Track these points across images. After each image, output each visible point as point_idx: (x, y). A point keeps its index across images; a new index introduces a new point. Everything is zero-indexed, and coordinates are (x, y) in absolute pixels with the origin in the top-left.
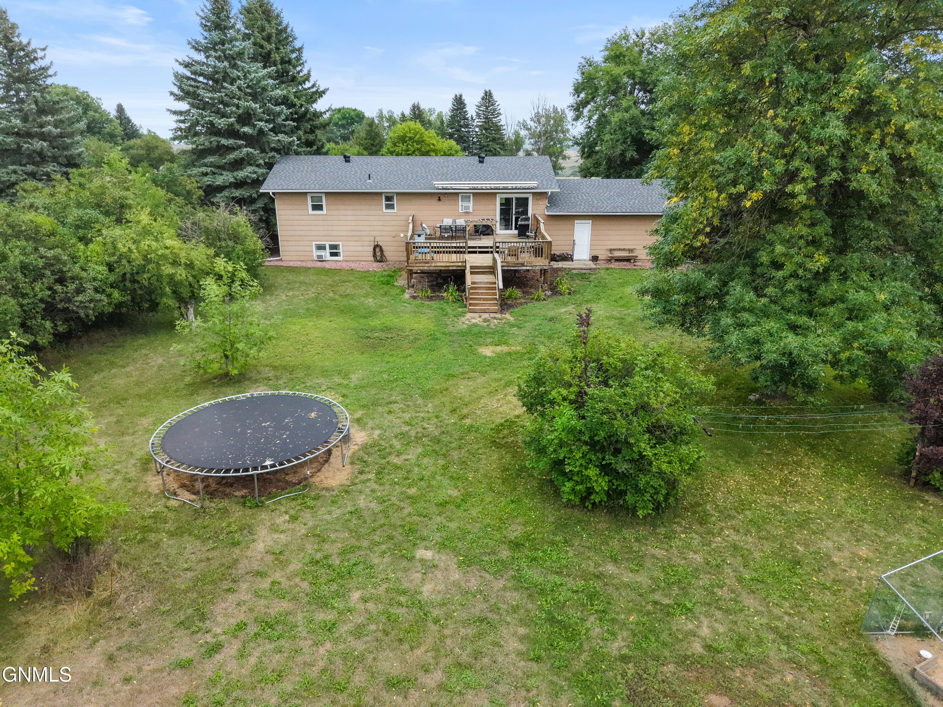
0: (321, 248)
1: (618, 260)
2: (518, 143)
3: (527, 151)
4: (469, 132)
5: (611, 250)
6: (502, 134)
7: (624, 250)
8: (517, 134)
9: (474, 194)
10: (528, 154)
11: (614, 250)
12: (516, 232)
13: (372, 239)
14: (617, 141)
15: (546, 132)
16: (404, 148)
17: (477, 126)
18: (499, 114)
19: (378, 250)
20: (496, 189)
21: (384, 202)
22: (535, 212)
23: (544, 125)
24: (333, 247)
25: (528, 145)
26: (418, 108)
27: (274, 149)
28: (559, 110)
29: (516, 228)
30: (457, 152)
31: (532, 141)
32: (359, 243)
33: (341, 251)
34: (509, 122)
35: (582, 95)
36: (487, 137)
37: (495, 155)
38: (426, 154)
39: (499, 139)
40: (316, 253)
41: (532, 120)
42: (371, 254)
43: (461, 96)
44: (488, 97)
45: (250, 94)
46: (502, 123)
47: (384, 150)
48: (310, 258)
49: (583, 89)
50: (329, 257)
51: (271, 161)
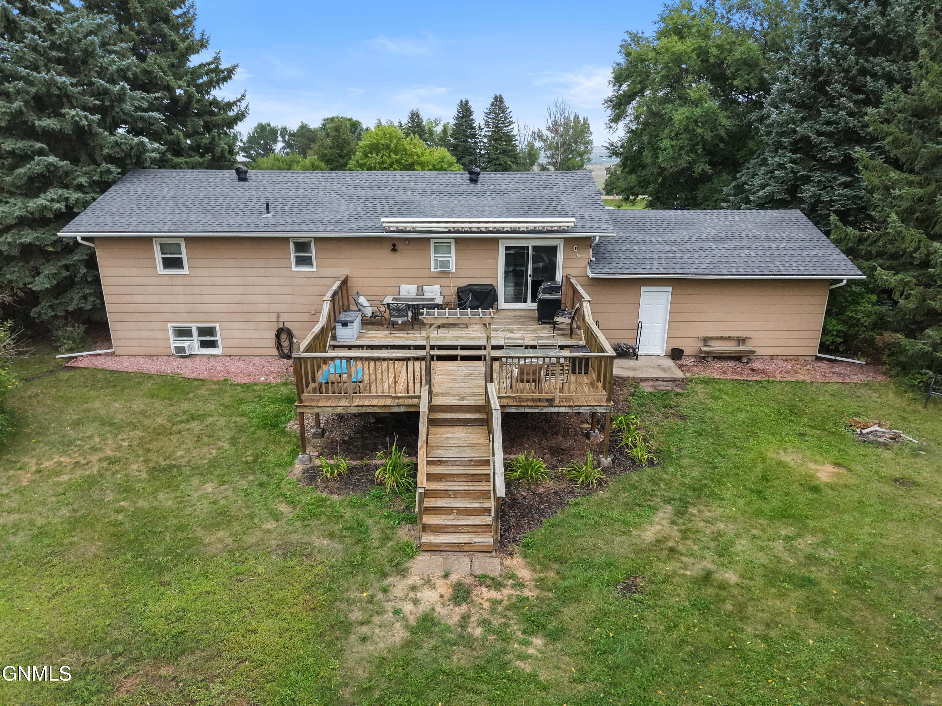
0: (183, 333)
1: (720, 357)
2: (532, 156)
3: (542, 165)
4: (475, 143)
5: (706, 340)
6: (515, 146)
7: (729, 338)
8: (531, 146)
9: (456, 239)
10: (544, 169)
11: (712, 338)
12: (535, 306)
13: (274, 317)
14: (681, 148)
15: (564, 143)
16: (379, 159)
17: (485, 136)
18: (511, 123)
19: (284, 337)
20: (498, 231)
21: (293, 254)
22: (569, 272)
23: (561, 136)
24: (202, 331)
25: (543, 159)
26: (418, 116)
27: (110, 159)
28: (581, 119)
29: (533, 300)
30: (451, 164)
31: (548, 153)
32: (251, 326)
33: (218, 338)
34: (523, 133)
35: (625, 87)
36: (497, 149)
37: (505, 169)
38: (410, 167)
39: (511, 151)
40: (174, 343)
41: (548, 129)
42: (272, 343)
43: (467, 102)
44: (498, 102)
45: (59, 61)
46: (515, 132)
47: (352, 163)
48: (165, 351)
49: (628, 77)
50: (197, 349)
51: (105, 178)
